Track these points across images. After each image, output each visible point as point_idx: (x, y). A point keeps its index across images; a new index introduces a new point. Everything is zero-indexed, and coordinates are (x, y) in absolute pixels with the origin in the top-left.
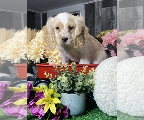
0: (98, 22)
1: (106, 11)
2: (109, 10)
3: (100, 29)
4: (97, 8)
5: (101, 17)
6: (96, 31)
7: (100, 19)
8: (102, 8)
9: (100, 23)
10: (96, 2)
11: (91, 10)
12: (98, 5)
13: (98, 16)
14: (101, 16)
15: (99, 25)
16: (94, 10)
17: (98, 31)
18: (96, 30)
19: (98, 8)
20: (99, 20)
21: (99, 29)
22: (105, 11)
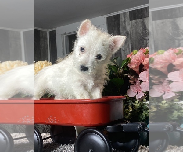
1: (136, 24)
2: (140, 23)
3: (129, 48)
4: (123, 20)
5: (129, 33)
7: (128, 36)
8: (131, 21)
9: (128, 41)
10: (121, 14)
11: (115, 24)
12: (125, 18)
13: (125, 32)
15: (127, 44)
16: (119, 24)
17: (126, 52)
18: (124, 50)
19: (125, 21)
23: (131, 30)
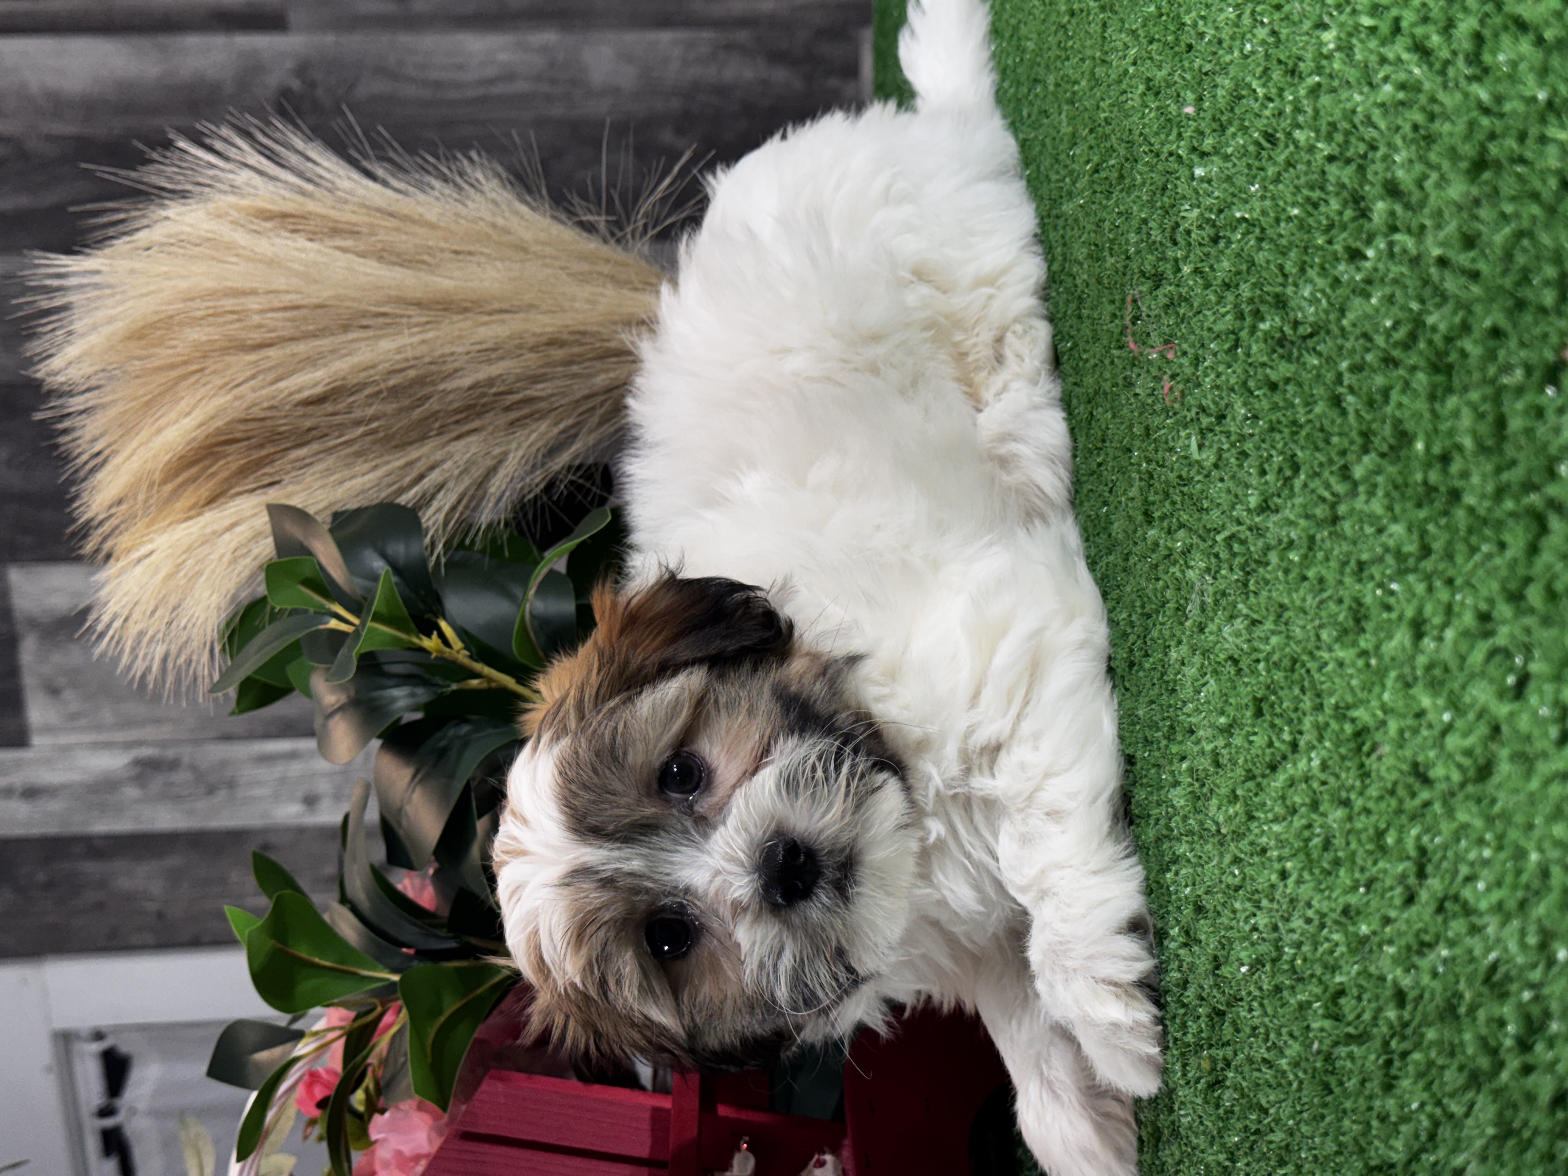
0: (211, 790)
1: (68, 694)
2: (57, 658)
3: (293, 756)
4: (21, 809)
5: (146, 752)
6: (325, 804)
7: (174, 765)
8: (37, 740)
9: (223, 764)
11: (49, 885)
13: (131, 792)
14: (128, 745)
15: (248, 772)
16: (54, 847)
17: (324, 786)
18: (311, 801)
19: (31, 793)
20: (182, 776)
21: (295, 768)
22: (74, 707)
23: (120, 736)
